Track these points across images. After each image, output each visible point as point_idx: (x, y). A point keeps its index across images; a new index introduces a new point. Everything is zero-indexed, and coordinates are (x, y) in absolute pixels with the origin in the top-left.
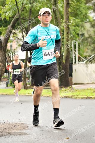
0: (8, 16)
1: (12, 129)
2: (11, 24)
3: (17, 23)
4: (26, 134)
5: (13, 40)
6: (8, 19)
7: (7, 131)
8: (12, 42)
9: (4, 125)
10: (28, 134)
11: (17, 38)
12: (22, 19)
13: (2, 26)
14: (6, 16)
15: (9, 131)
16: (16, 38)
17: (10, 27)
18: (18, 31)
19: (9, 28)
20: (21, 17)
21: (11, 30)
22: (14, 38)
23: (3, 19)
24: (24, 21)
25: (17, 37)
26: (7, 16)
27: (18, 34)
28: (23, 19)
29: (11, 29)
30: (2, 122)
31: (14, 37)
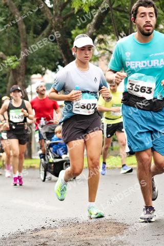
0: (86, 4)
1: (92, 234)
2: (94, 21)
3: (106, 19)
4: (122, 242)
5: (99, 56)
6: (86, 9)
7: (82, 237)
8: (99, 60)
9: (76, 226)
10: (125, 244)
11: (108, 52)
12: (117, 9)
13: (77, 27)
14: (82, 5)
15: (85, 238)
16: (105, 51)
17: (91, 28)
18: (110, 37)
19: (89, 29)
20: (114, 6)
21: (94, 34)
22: (102, 51)
23: (76, 10)
24: (122, 14)
25: (107, 48)
26: (84, 3)
27: (109, 42)
28: (120, 11)
29: (95, 30)
30: (73, 221)
31: (100, 48)
